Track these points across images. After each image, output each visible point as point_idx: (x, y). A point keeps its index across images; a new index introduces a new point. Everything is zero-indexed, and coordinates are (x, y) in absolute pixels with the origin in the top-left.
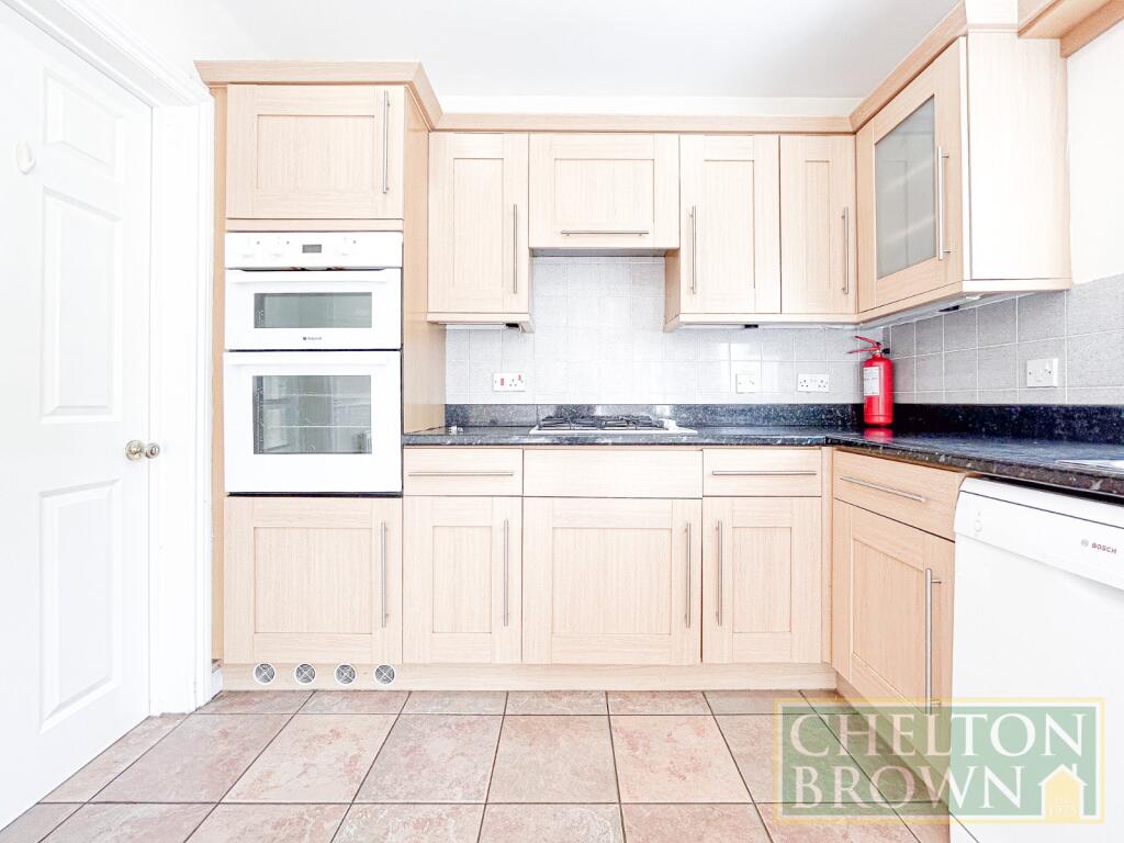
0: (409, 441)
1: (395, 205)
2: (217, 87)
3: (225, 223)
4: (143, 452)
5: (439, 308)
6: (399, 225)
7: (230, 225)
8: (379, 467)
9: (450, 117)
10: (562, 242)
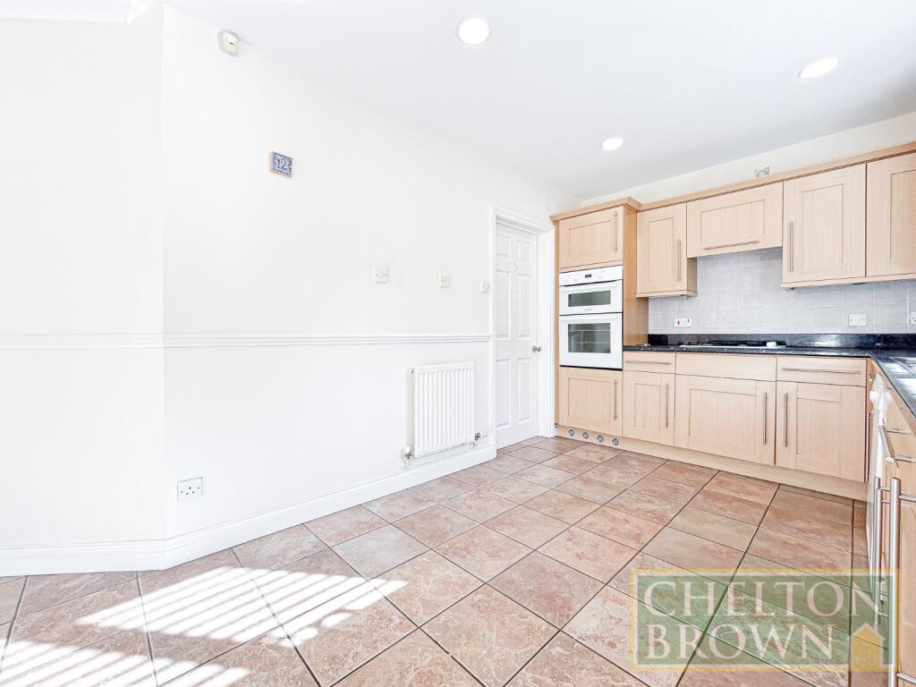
0: (625, 348)
1: (620, 255)
2: (556, 222)
3: (558, 270)
4: (537, 349)
5: (641, 292)
6: (621, 263)
7: (561, 271)
8: (615, 357)
9: (645, 205)
10: (705, 253)
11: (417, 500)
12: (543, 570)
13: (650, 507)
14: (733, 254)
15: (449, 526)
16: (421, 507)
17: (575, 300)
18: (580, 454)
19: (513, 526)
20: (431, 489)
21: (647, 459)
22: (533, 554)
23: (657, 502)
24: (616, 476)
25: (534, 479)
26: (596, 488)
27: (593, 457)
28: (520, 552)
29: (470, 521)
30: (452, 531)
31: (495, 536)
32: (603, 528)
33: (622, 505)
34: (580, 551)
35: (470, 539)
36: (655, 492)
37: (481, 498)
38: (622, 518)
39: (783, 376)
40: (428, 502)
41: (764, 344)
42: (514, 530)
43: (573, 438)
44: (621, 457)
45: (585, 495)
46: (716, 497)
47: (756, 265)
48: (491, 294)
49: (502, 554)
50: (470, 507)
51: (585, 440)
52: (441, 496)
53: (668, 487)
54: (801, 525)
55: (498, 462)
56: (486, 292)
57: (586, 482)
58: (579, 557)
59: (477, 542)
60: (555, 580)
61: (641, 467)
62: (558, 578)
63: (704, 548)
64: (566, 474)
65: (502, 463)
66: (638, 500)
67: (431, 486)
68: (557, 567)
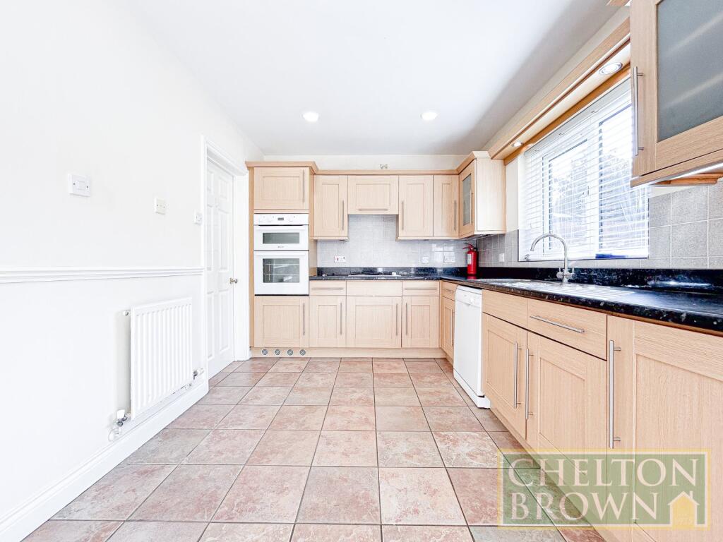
0: (311, 278)
1: (307, 205)
2: (250, 168)
3: (253, 211)
4: (234, 282)
5: (317, 235)
6: (308, 212)
7: (255, 211)
8: (302, 286)
9: (321, 171)
10: (359, 213)
11: (146, 472)
12: (331, 481)
13: (357, 396)
14: (369, 215)
15: (211, 484)
16: (158, 479)
17: (267, 238)
18: (280, 368)
19: (277, 453)
20: (154, 452)
21: (329, 360)
22: (312, 470)
23: (357, 391)
24: (319, 380)
25: (259, 402)
26: (313, 393)
27: (292, 369)
28: (301, 475)
29: (232, 468)
30: (218, 488)
31: (267, 471)
32: (342, 424)
33: (339, 401)
34: (343, 450)
35: (245, 486)
36: (351, 384)
37: (224, 438)
38: (347, 411)
39: (405, 292)
40: (163, 467)
41: (390, 274)
42: (280, 456)
43: (267, 356)
44: (311, 364)
45: (310, 402)
46: (385, 376)
47: (381, 224)
48: (202, 226)
49: (287, 485)
50: (220, 453)
51: (278, 356)
52: (175, 455)
53: (356, 377)
54: (429, 379)
55: (214, 395)
56: (198, 224)
57: (302, 390)
58: (345, 454)
59: (255, 485)
60: (346, 484)
61: (330, 368)
62: (346, 480)
63: (404, 412)
64: (283, 389)
65: (220, 396)
66: (346, 394)
67: (152, 448)
68: (338, 472)
